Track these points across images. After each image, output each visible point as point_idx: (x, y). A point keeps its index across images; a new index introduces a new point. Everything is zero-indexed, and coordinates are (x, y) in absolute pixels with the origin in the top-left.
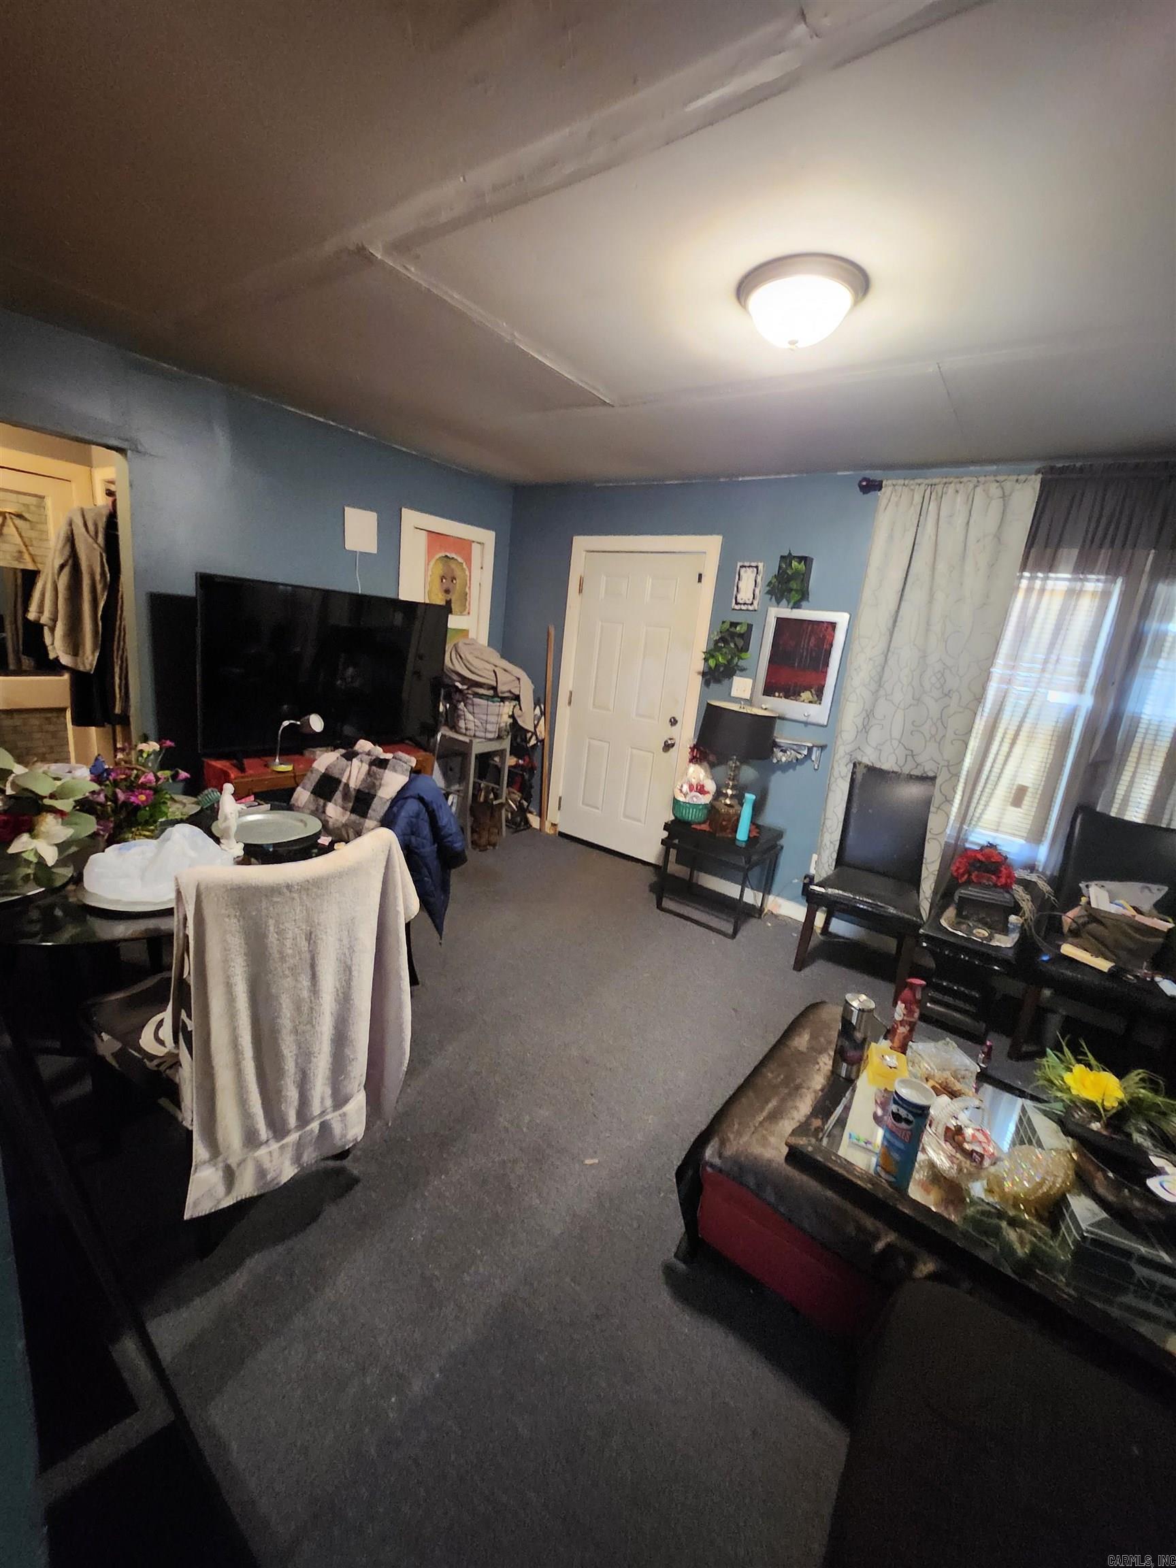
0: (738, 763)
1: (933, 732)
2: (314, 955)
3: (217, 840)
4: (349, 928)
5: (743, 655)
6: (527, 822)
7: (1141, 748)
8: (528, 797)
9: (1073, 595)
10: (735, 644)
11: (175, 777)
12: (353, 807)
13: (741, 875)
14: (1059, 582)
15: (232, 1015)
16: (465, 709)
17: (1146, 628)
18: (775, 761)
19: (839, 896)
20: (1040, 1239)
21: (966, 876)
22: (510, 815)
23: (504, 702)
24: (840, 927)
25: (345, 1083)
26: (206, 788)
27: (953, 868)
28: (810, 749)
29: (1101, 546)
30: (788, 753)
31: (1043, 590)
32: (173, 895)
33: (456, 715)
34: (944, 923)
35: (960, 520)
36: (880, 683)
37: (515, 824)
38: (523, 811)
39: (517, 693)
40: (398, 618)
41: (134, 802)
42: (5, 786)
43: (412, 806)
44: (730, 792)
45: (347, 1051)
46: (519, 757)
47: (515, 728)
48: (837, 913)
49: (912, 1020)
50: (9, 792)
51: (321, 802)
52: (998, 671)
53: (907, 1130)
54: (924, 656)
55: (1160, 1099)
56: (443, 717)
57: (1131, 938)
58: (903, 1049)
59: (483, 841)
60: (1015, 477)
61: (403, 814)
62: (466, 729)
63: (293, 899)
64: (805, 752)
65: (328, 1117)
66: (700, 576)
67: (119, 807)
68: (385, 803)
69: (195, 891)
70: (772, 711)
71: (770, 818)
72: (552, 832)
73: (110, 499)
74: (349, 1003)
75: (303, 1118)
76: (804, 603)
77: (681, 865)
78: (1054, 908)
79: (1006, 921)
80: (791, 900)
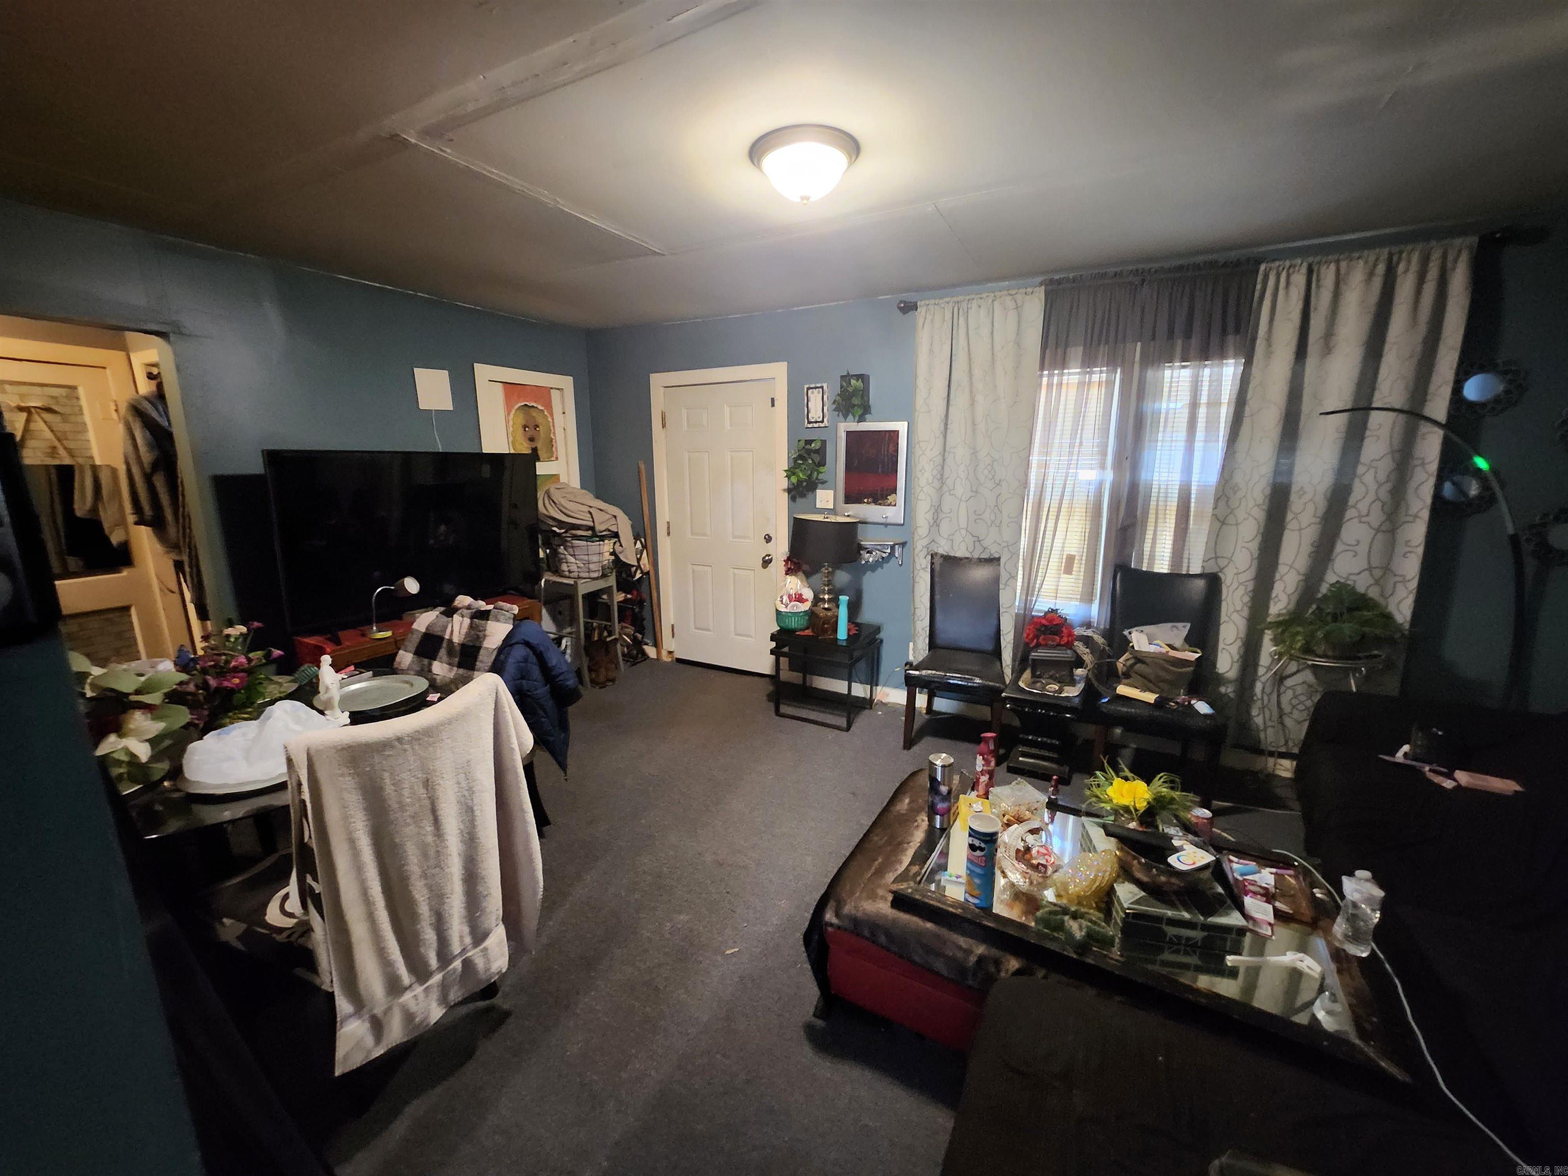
0: (830, 569)
1: (993, 518)
2: (433, 800)
3: (322, 712)
4: (466, 771)
5: (822, 469)
6: (644, 653)
7: (1157, 510)
8: (641, 629)
9: (1083, 386)
10: (813, 460)
11: (268, 656)
12: (459, 663)
13: (846, 671)
14: (1072, 376)
15: (359, 868)
16: (566, 553)
17: (1144, 408)
18: (863, 562)
19: (934, 676)
20: (1095, 923)
21: (1035, 641)
22: (625, 649)
23: (603, 541)
24: (943, 705)
25: (483, 918)
26: (302, 665)
27: (1025, 635)
28: (893, 547)
29: (1099, 344)
30: (874, 553)
31: (1060, 384)
32: (284, 769)
33: (557, 559)
34: (1021, 684)
35: (985, 331)
36: (942, 479)
37: (632, 657)
38: (638, 644)
39: (616, 530)
40: (486, 471)
41: (227, 687)
42: (83, 689)
43: (519, 652)
44: (826, 597)
45: (480, 888)
46: (627, 592)
47: (619, 566)
48: (938, 693)
49: (990, 768)
50: (89, 694)
51: (426, 661)
52: (1035, 459)
53: (982, 856)
54: (975, 453)
55: (1178, 793)
56: (544, 563)
57: (1168, 671)
58: (986, 796)
59: (602, 678)
60: (1024, 290)
61: (511, 660)
62: (570, 572)
63: (405, 750)
64: (889, 551)
65: (469, 954)
66: (773, 400)
67: (212, 694)
68: (492, 653)
69: (306, 756)
70: (854, 517)
71: (868, 616)
72: (670, 660)
73: (154, 383)
74: (474, 842)
75: (444, 957)
76: (867, 416)
77: (794, 671)
78: (1109, 657)
79: (1071, 674)
80: (897, 687)
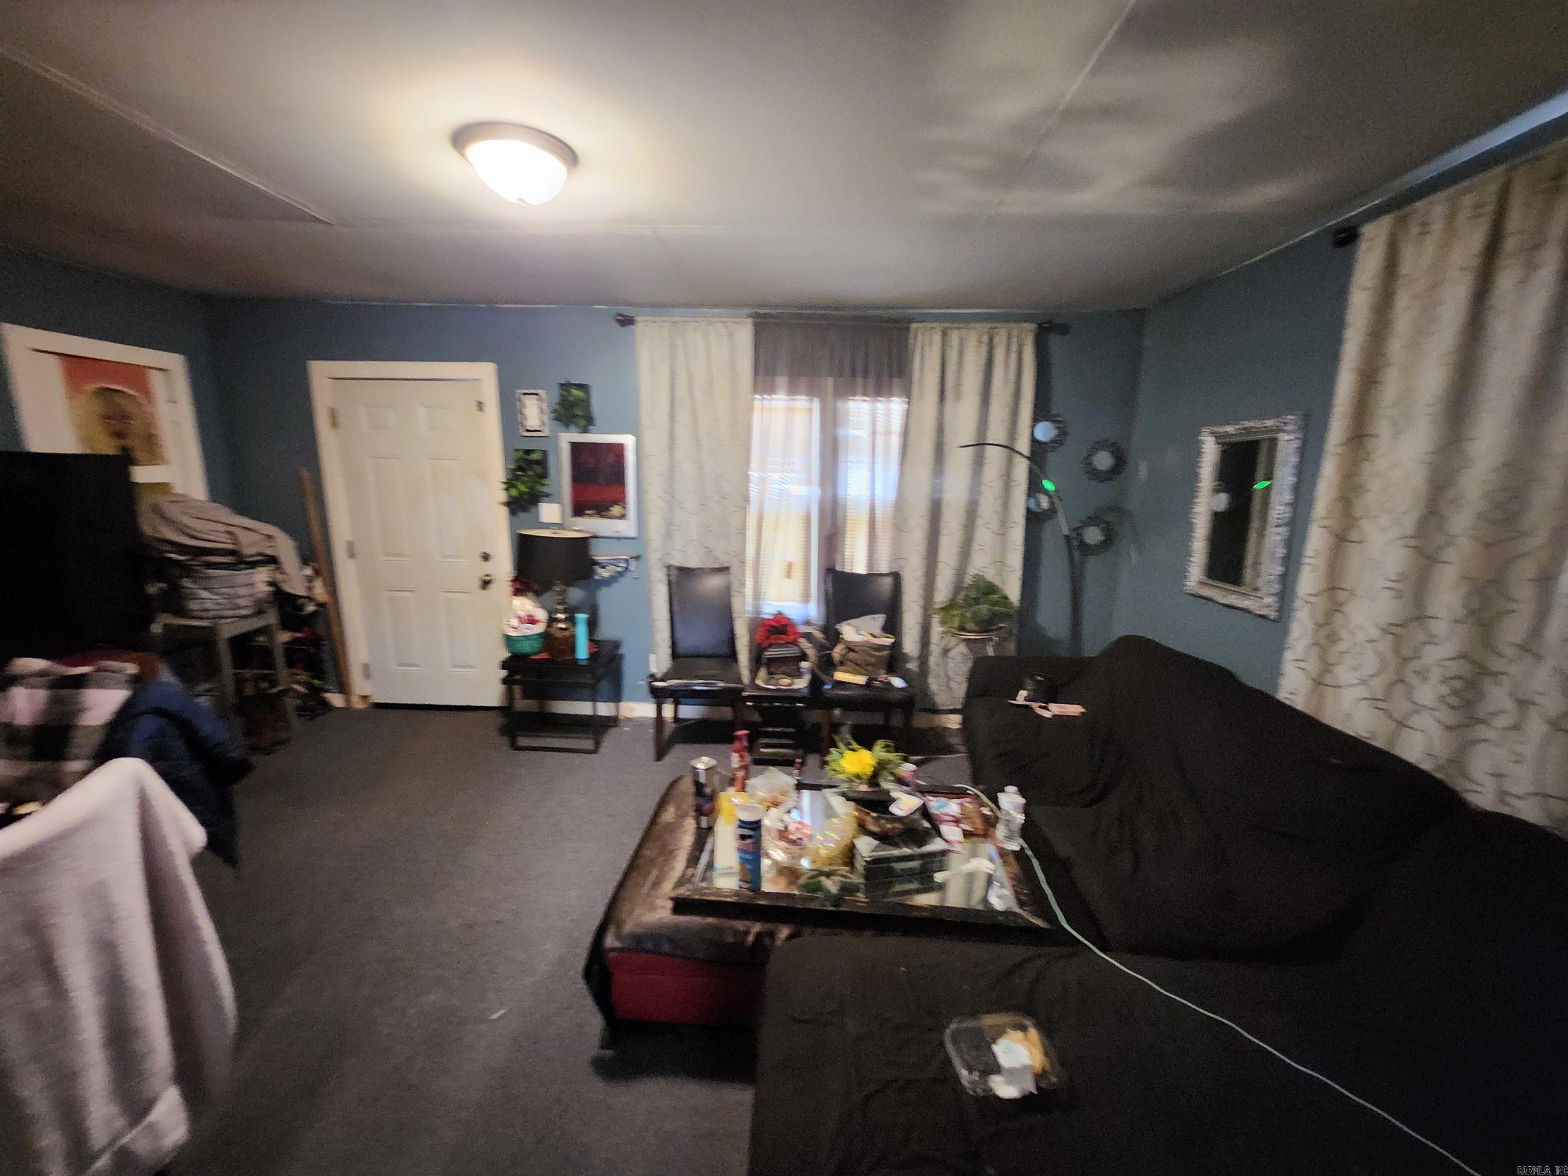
0: (563, 587)
1: (721, 530)
5: (545, 481)
6: (325, 703)
9: (790, 411)
10: (534, 472)
13: (589, 692)
16: (194, 586)
18: (598, 578)
19: (678, 686)
20: (844, 876)
21: (767, 641)
22: (298, 702)
23: (254, 568)
24: (689, 711)
25: (141, 1086)
27: (758, 637)
28: (627, 561)
30: (608, 568)
31: (770, 408)
33: (179, 595)
34: (758, 682)
35: (703, 354)
36: (671, 494)
37: (308, 710)
38: (316, 693)
39: (272, 553)
43: (148, 723)
44: (561, 616)
46: (295, 631)
47: (281, 598)
48: (683, 701)
49: (745, 763)
53: (750, 844)
54: (700, 468)
55: (891, 754)
56: (157, 601)
57: (872, 656)
58: (743, 789)
59: (267, 741)
60: (735, 319)
62: (203, 610)
64: (623, 565)
65: (123, 1141)
66: (481, 404)
68: (96, 732)
71: (606, 632)
72: (365, 706)
76: (591, 427)
77: (528, 699)
78: (828, 649)
79: (799, 669)
80: (641, 701)
